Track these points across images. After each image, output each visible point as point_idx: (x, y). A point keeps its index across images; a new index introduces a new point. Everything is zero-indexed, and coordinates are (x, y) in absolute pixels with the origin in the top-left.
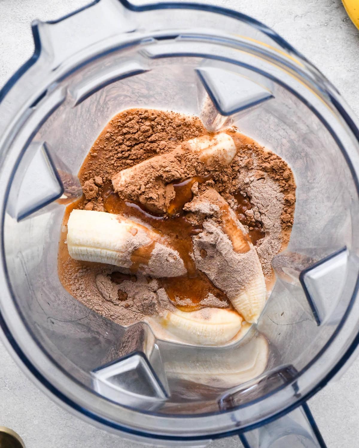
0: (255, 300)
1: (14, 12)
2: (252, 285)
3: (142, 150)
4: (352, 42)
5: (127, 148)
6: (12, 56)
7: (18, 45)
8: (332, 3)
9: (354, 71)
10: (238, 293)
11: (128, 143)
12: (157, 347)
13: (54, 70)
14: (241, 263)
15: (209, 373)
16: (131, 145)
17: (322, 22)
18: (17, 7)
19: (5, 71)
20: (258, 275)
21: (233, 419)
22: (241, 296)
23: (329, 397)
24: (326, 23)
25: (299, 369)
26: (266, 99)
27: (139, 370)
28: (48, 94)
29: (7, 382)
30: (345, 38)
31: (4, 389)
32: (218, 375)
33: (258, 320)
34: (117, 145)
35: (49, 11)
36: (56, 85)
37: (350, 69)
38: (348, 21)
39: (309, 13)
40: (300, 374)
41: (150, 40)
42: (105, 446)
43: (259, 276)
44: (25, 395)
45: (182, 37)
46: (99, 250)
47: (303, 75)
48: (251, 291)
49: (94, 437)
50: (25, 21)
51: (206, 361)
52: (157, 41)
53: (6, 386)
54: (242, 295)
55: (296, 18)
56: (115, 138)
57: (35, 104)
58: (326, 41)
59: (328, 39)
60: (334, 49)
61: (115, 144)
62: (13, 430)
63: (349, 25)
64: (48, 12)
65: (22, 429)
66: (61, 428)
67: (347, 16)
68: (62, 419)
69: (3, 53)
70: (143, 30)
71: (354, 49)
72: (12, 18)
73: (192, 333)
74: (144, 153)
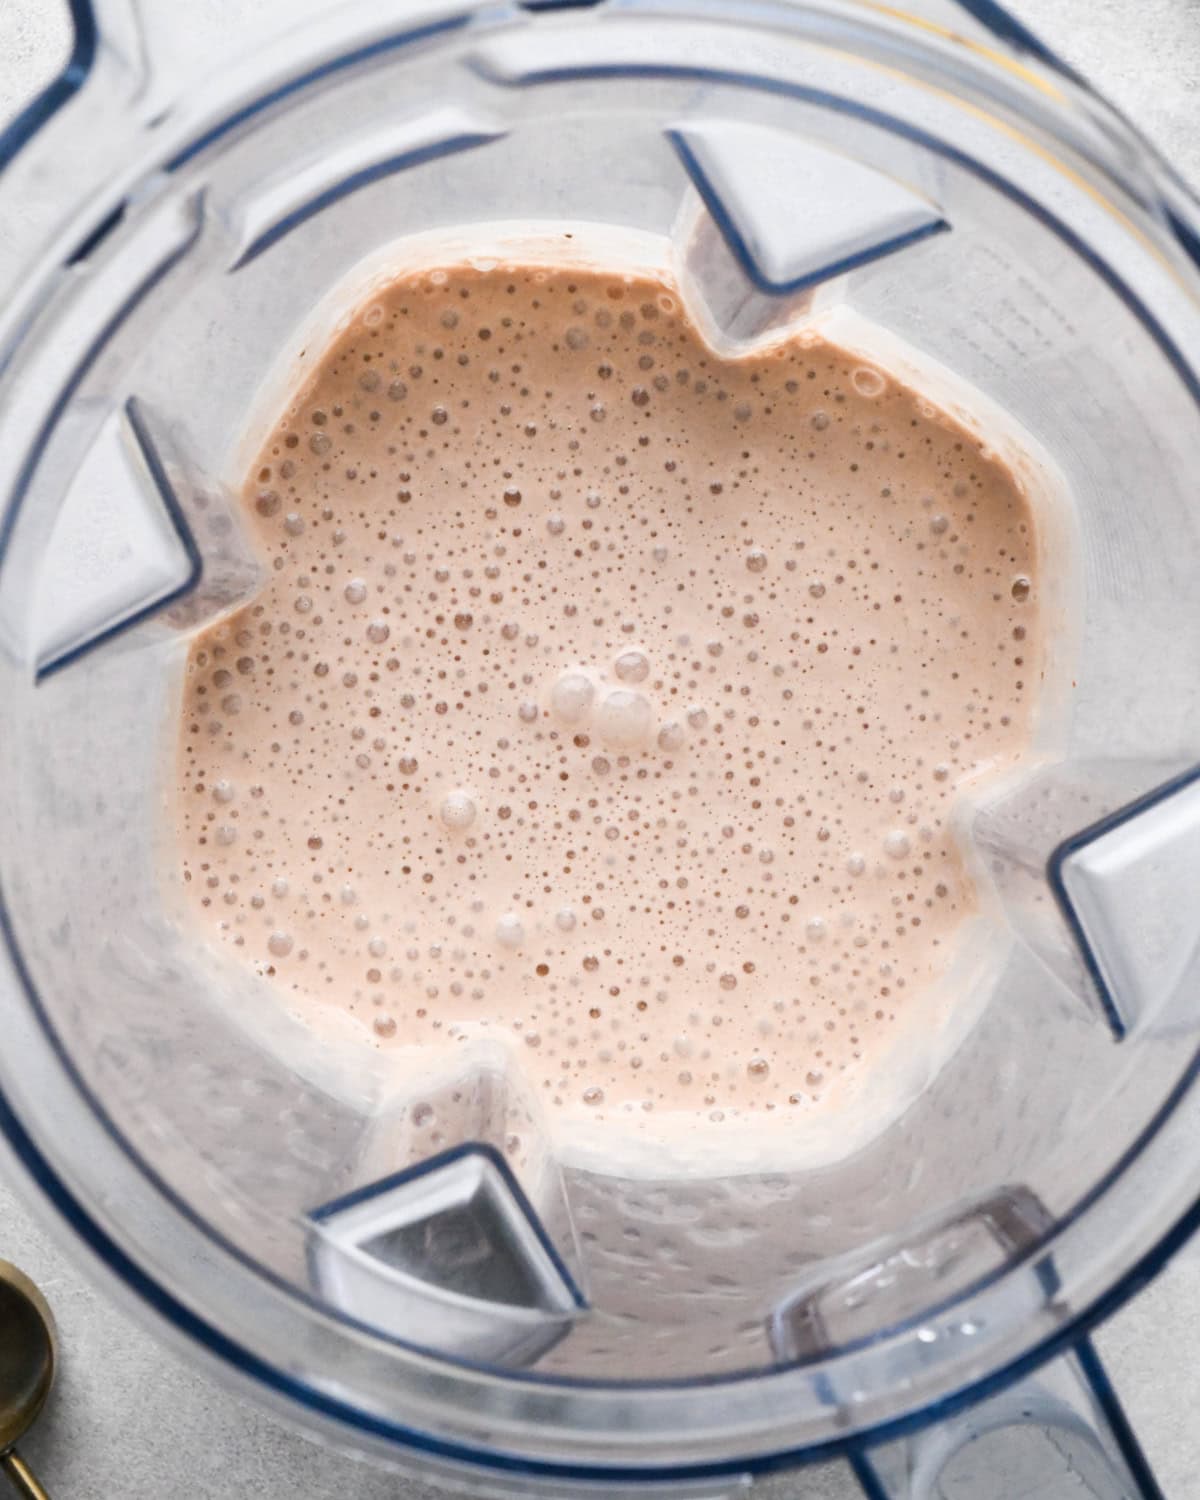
13: (153, 123)
21: (825, 1395)
25: (1058, 1208)
26: (919, 235)
28: (131, 213)
36: (159, 181)
40: (1060, 1227)
41: (503, 14)
52: (528, 17)
57: (83, 252)
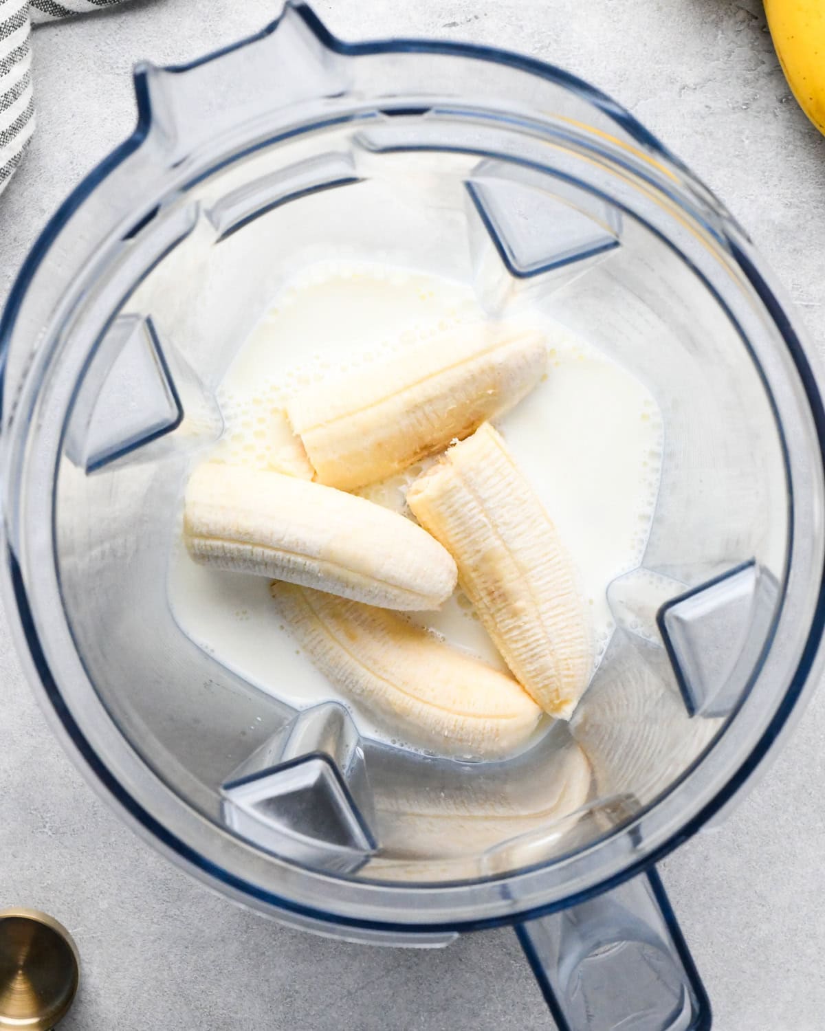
0: (569, 669)
1: (101, 50)
4: (796, 146)
6: (92, 142)
7: (106, 119)
8: (759, 63)
9: (797, 207)
12: (360, 752)
13: (176, 165)
15: (467, 814)
17: (737, 102)
18: (108, 41)
19: (76, 172)
22: (542, 660)
23: (715, 882)
24: (746, 104)
26: (605, 248)
27: (319, 792)
28: (160, 213)
29: (47, 817)
30: (783, 137)
31: (40, 832)
33: (574, 712)
35: (173, 52)
37: (790, 203)
38: (791, 103)
39: (710, 82)
42: (245, 961)
44: (85, 846)
45: (438, 112)
46: (248, 547)
48: (562, 651)
49: (223, 941)
50: (121, 72)
51: (459, 789)
52: (386, 117)
53: (45, 827)
55: (683, 91)
57: (132, 234)
58: (743, 141)
59: (747, 138)
60: (759, 159)
62: (56, 918)
63: (793, 111)
64: (170, 54)
65: (73, 917)
66: (155, 920)
67: (790, 93)
68: (158, 900)
69: (74, 134)
70: (361, 96)
71: (801, 161)
72: (95, 63)
73: (433, 732)
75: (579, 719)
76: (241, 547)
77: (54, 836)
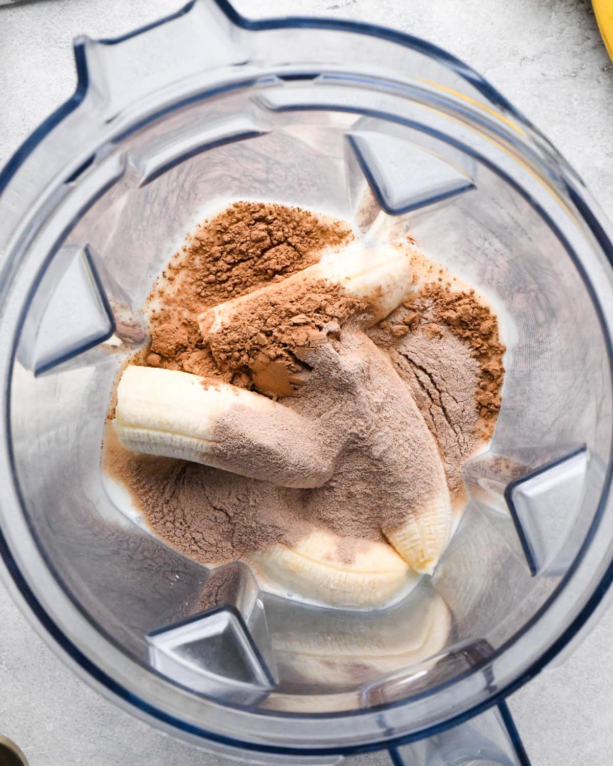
0: (431, 534)
1: (47, 28)
2: (428, 509)
3: (250, 270)
5: (226, 266)
6: (40, 103)
7: (51, 84)
8: (585, 39)
10: (402, 520)
11: (229, 259)
12: (261, 604)
13: (109, 121)
14: (412, 470)
15: (349, 654)
16: (234, 262)
17: (568, 71)
18: (53, 21)
19: (26, 127)
20: (437, 491)
21: (381, 723)
22: (408, 527)
23: (550, 708)
24: (574, 72)
25: (496, 646)
26: (462, 190)
27: (228, 636)
28: (96, 161)
30: (605, 99)
32: (365, 657)
33: (436, 569)
34: (210, 261)
36: (110, 147)
37: (611, 153)
39: (545, 55)
40: (497, 654)
41: (271, 80)
43: (440, 493)
44: (35, 680)
45: (325, 77)
46: (169, 435)
47: (524, 150)
48: (426, 519)
49: (147, 757)
50: (64, 45)
51: (343, 633)
52: (282, 82)
54: (409, 524)
55: (523, 62)
56: (208, 250)
57: (73, 178)
58: (572, 103)
59: (576, 100)
60: (585, 117)
61: (208, 260)
62: (11, 739)
65: (25, 738)
66: (92, 740)
67: (610, 63)
68: (95, 723)
69: (25, 96)
70: (261, 63)
72: (42, 39)
73: (321, 586)
74: (254, 275)
75: (439, 574)
76: (163, 435)
77: (9, 671)
